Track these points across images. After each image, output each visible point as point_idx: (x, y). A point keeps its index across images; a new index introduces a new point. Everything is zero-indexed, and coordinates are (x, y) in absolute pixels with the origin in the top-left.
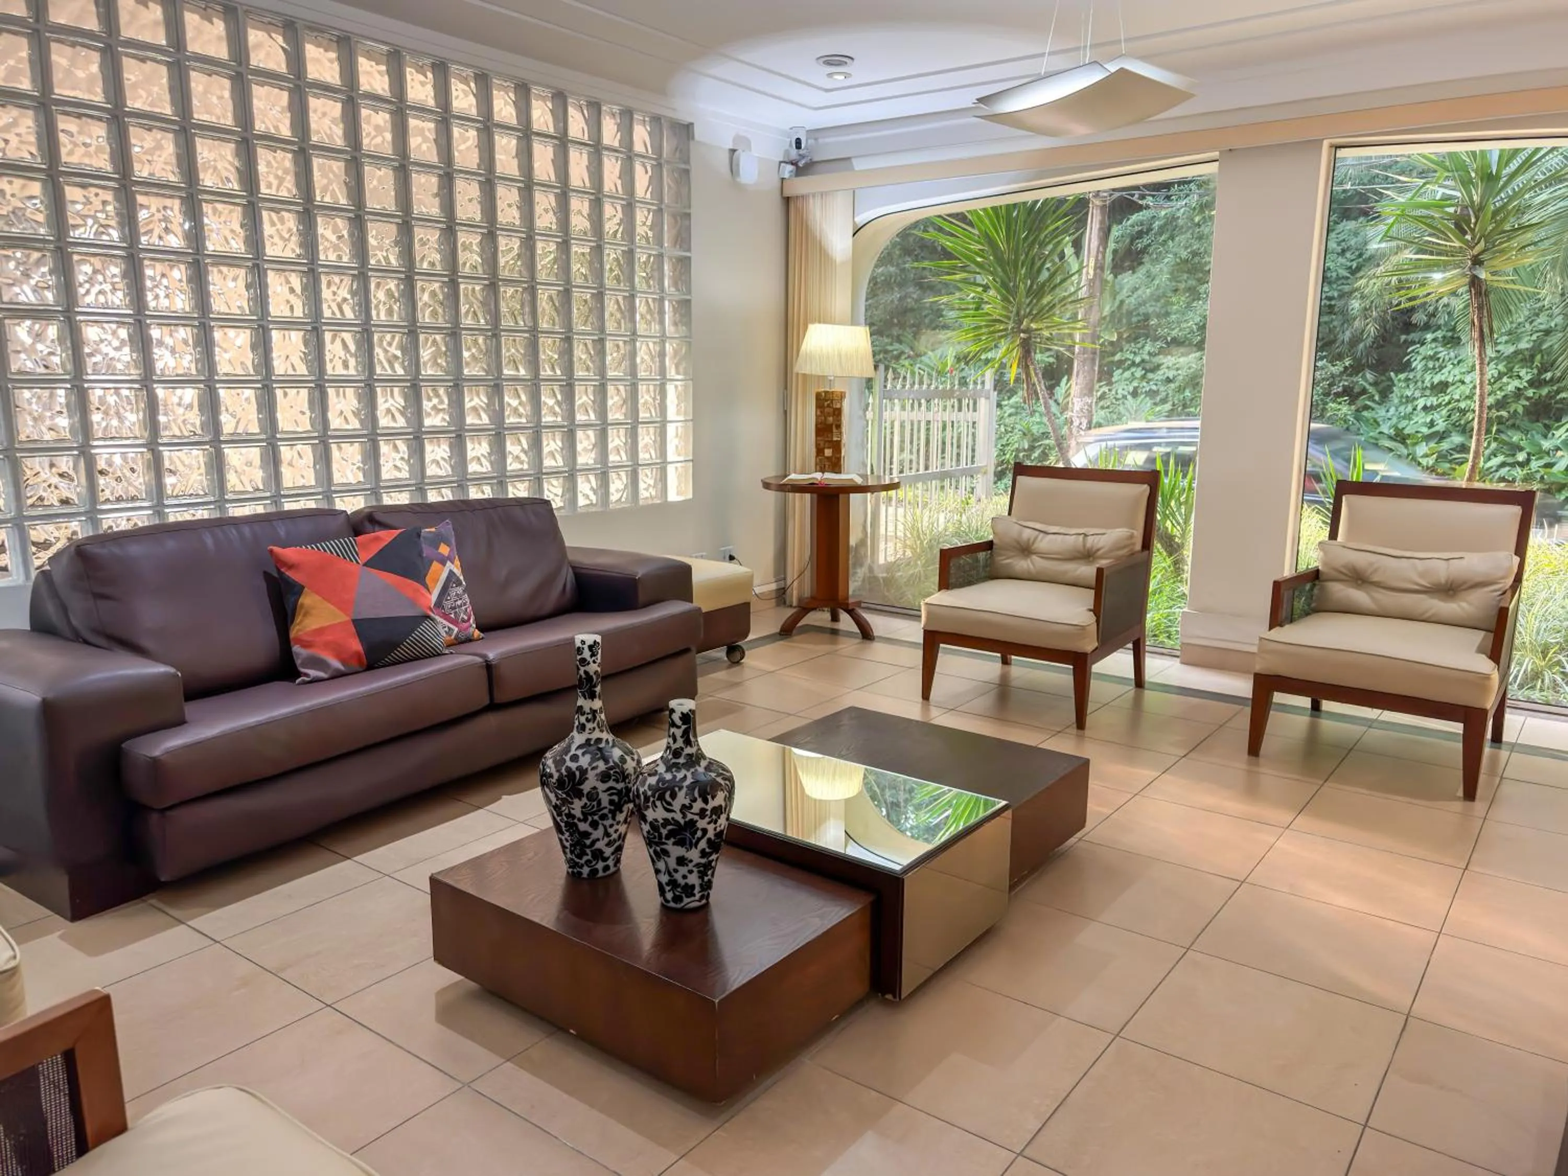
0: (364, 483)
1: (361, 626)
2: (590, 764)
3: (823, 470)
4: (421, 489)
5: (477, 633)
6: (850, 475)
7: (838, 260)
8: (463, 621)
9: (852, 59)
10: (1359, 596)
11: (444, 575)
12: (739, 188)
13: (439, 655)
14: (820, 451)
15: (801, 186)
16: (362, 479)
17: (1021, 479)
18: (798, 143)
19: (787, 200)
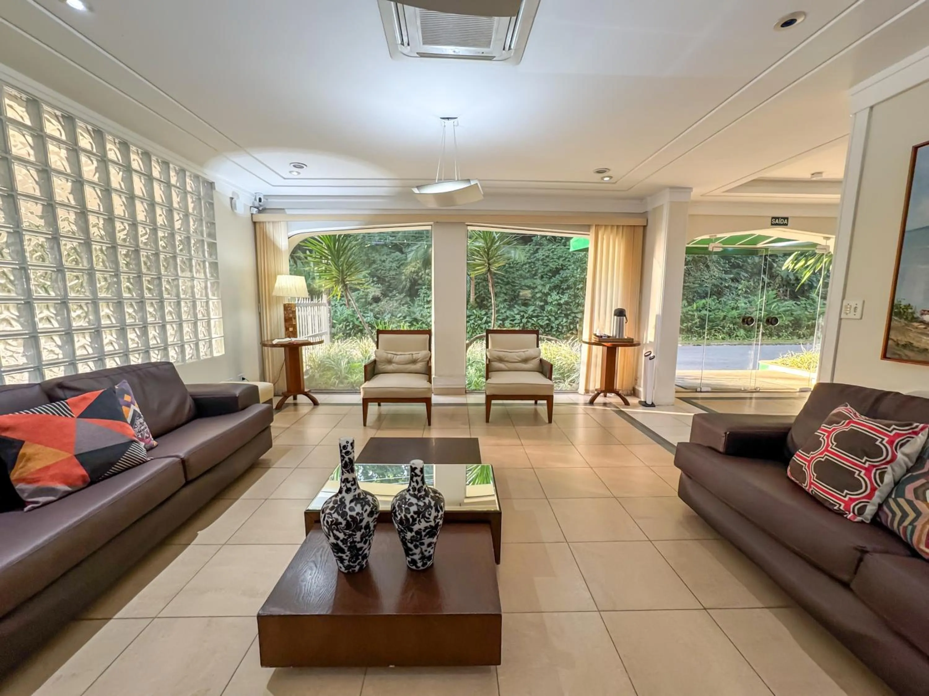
0: (27, 364)
1: (83, 459)
2: (362, 509)
3: (289, 337)
4: (73, 364)
5: (155, 443)
6: (300, 338)
7: (283, 249)
8: (147, 438)
9: (306, 166)
10: (501, 365)
11: (131, 414)
12: (235, 214)
13: (144, 462)
14: (287, 329)
15: (262, 217)
16: (26, 362)
17: (380, 336)
18: (260, 200)
19: (255, 223)
